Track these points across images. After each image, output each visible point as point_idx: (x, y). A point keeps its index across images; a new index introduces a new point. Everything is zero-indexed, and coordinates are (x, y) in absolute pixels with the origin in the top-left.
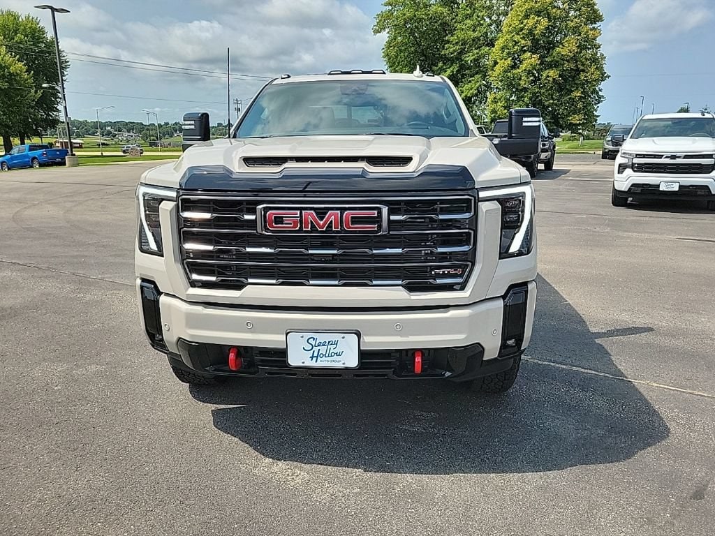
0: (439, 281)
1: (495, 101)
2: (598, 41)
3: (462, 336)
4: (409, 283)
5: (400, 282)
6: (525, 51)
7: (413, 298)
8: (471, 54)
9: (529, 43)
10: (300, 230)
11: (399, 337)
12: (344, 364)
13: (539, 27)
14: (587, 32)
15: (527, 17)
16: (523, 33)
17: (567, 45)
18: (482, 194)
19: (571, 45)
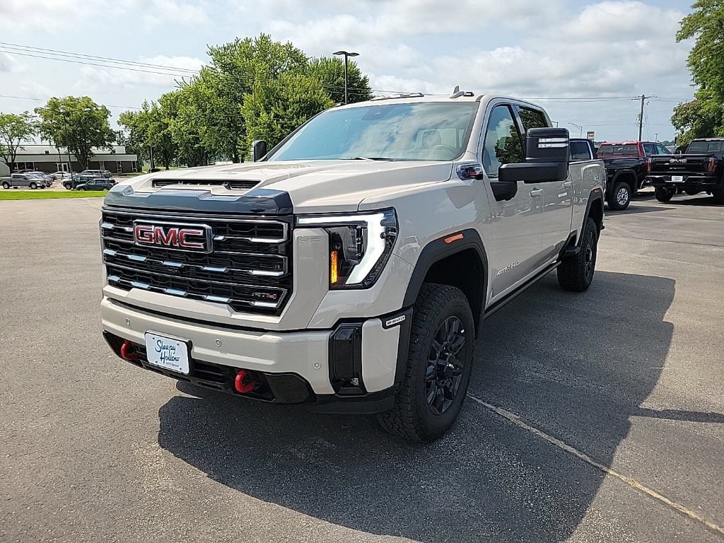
0: (257, 304)
3: (271, 362)
4: (233, 302)
5: (226, 300)
7: (233, 316)
10: (154, 244)
11: (219, 353)
12: (181, 369)
18: (302, 221)
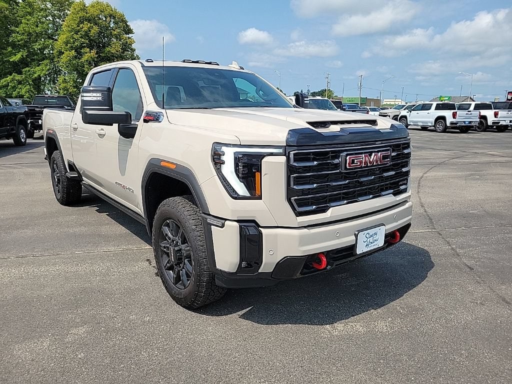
1: (65, 81)
2: (133, 46)
5: (390, 191)
6: (84, 47)
8: (37, 44)
9: (87, 41)
11: (395, 223)
12: (378, 245)
13: (93, 31)
14: (126, 39)
15: (81, 22)
16: (81, 34)
17: (114, 47)
19: (116, 47)
